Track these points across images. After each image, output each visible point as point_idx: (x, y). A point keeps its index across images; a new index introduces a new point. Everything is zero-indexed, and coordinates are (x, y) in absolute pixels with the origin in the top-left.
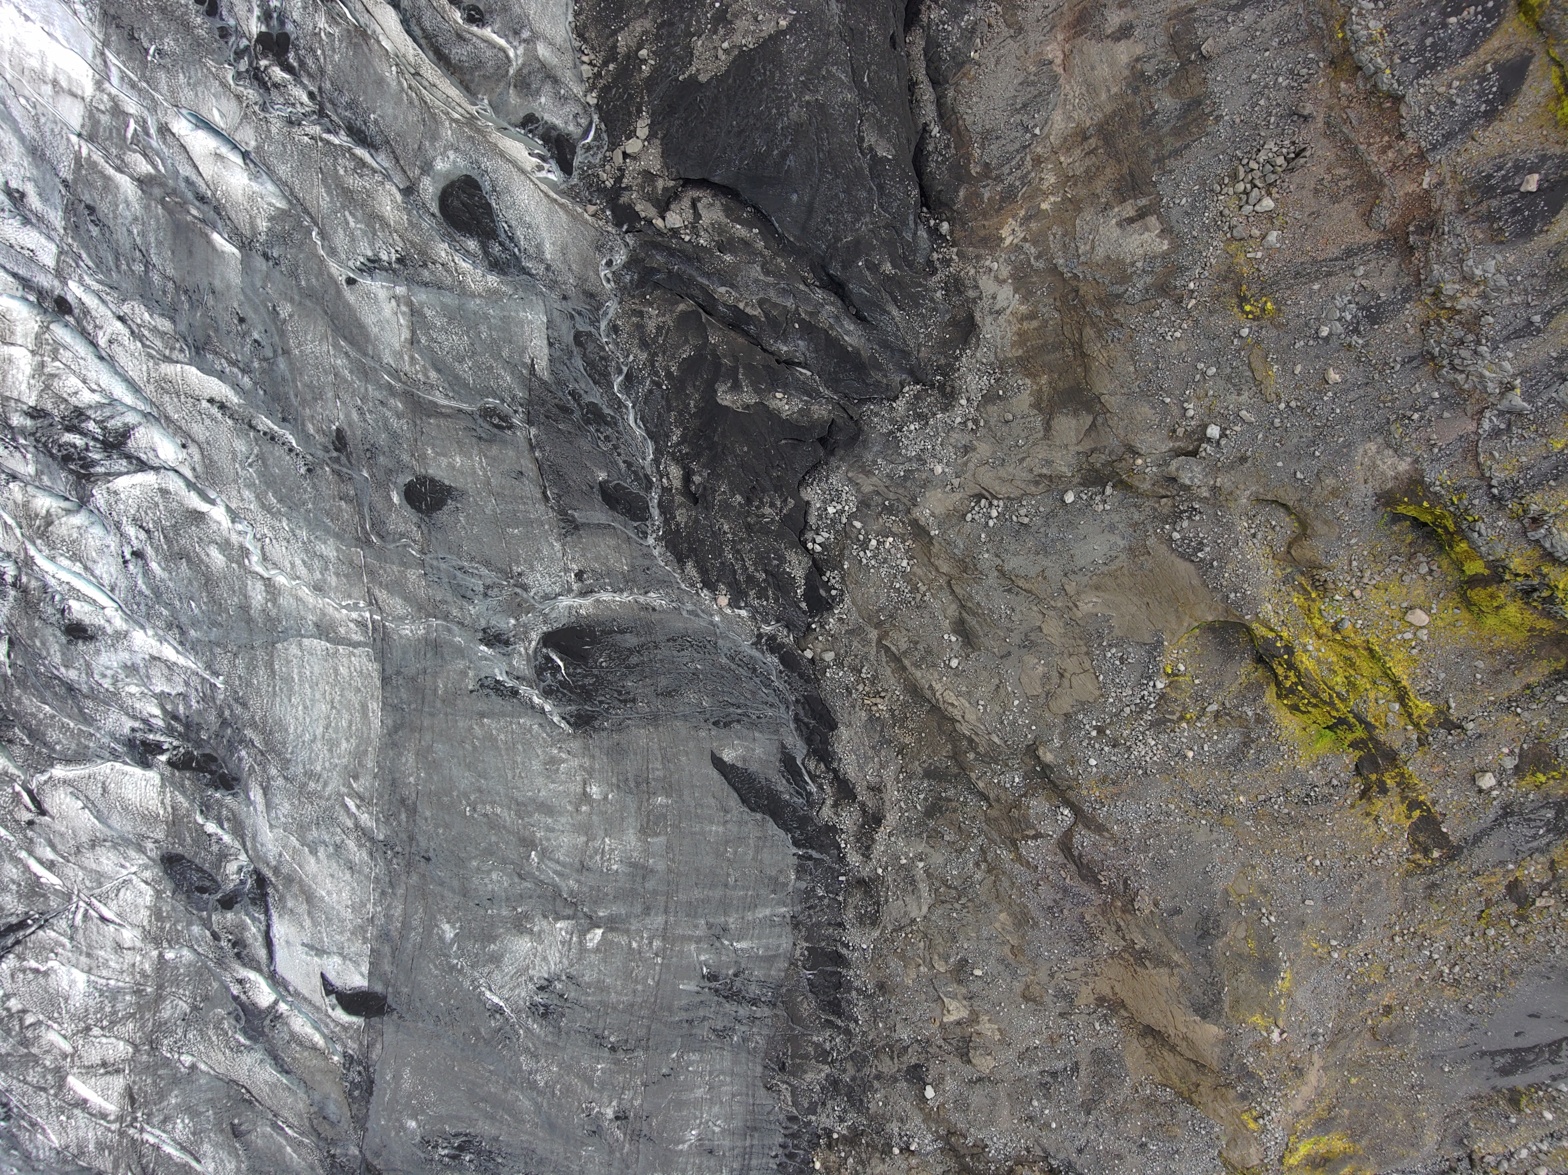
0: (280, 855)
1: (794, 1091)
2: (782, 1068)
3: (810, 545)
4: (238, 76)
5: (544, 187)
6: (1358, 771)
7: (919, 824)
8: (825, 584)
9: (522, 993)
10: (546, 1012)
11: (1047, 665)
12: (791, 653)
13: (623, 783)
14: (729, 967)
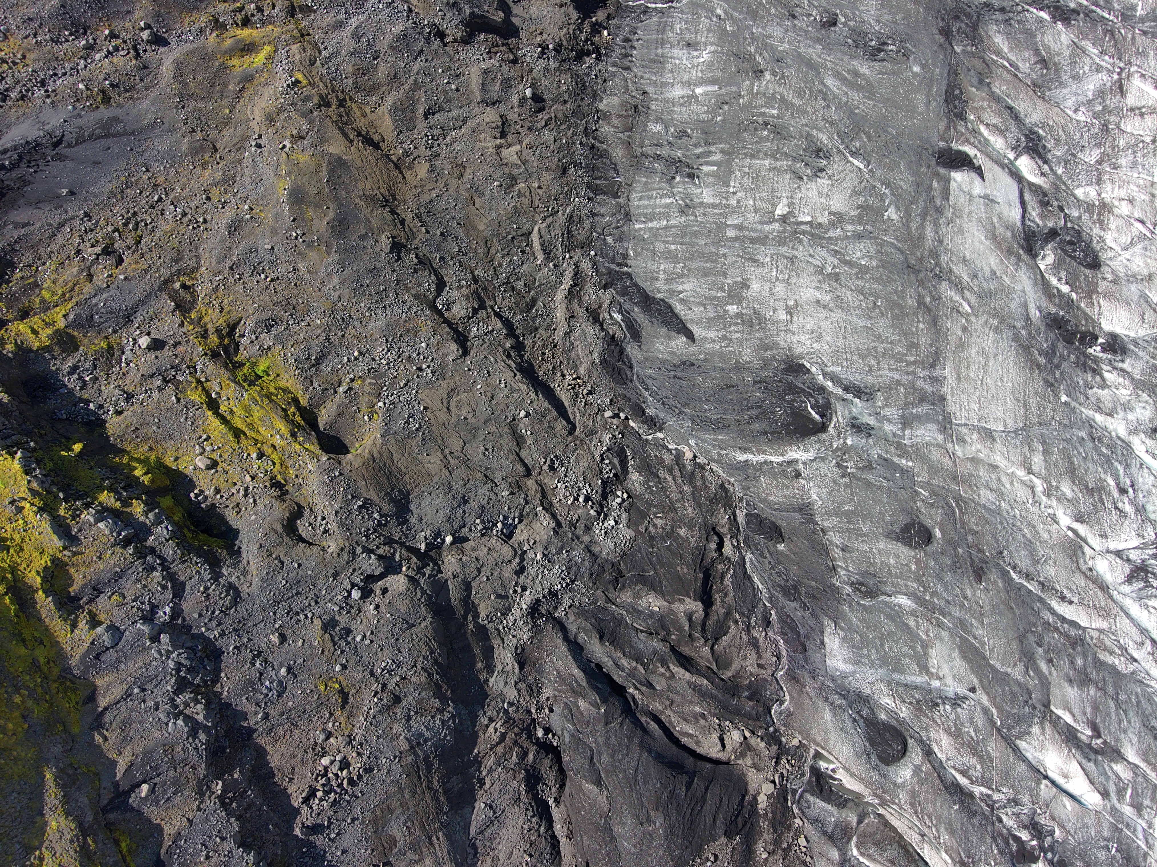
0: (1016, 270)
3: (625, 495)
4: (1052, 833)
5: (831, 758)
6: (237, 345)
7: (541, 292)
8: (614, 467)
9: (836, 166)
10: (818, 152)
11: (459, 416)
12: (635, 415)
13: (762, 321)
14: (679, 183)
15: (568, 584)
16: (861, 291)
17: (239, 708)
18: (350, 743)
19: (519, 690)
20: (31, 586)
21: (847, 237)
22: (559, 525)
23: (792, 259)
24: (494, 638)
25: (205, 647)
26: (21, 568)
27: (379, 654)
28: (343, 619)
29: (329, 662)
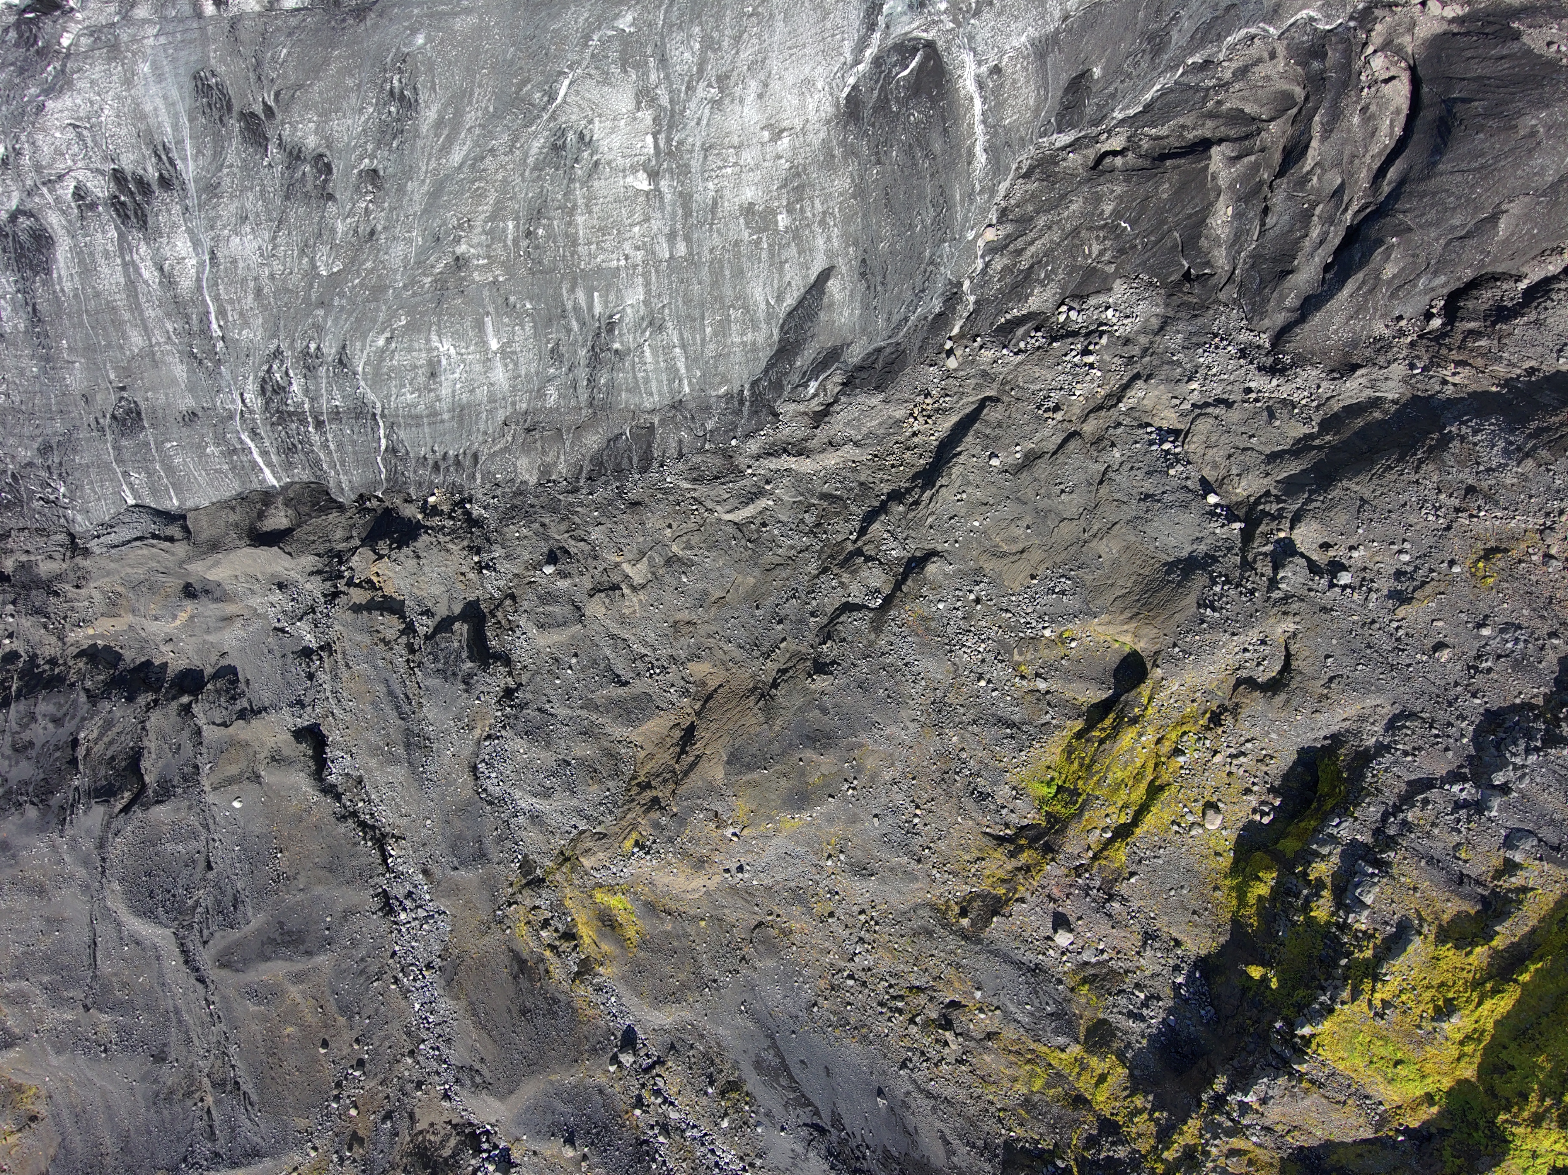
1: (506, 449)
2: (528, 430)
3: (1064, 308)
6: (1023, 828)
7: (809, 491)
8: (1027, 334)
9: (573, 117)
10: (557, 148)
11: (1028, 536)
12: (946, 325)
13: (795, 172)
14: (622, 343)
15: (1222, 339)
16: (737, 39)
17: (1556, 668)
18: (1551, 528)
19: (1389, 363)
20: (1490, 956)
21: (667, 77)
22: (1137, 377)
23: (706, 149)
24: (1331, 409)
25: (1488, 732)
26: (1471, 975)
27: (1418, 527)
28: (1384, 585)
29: (1452, 582)
